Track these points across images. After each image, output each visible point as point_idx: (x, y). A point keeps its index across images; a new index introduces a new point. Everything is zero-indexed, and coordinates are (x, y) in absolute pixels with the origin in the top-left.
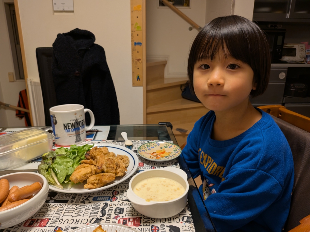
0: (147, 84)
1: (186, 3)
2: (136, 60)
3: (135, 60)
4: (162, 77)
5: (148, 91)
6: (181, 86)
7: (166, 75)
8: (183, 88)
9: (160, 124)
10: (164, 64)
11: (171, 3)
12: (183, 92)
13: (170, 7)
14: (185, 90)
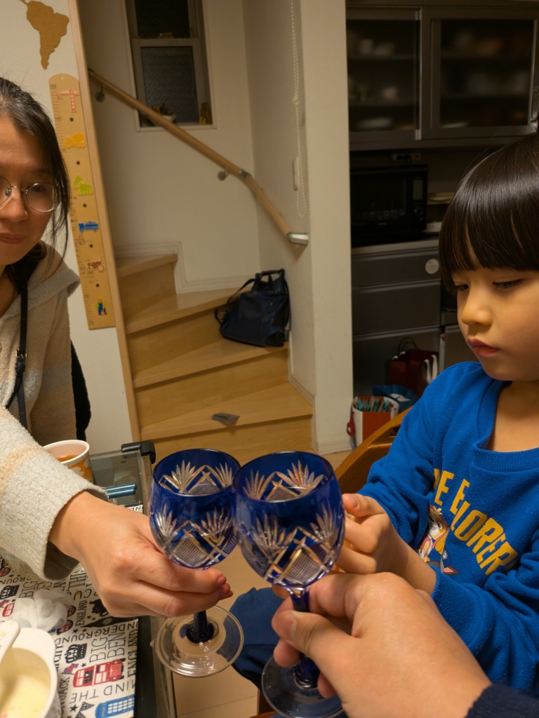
0: (127, 319)
1: (204, 116)
2: (89, 264)
3: (87, 267)
4: (170, 292)
5: (130, 338)
6: (216, 311)
7: (180, 288)
8: (221, 315)
10: (169, 264)
11: (167, 119)
12: (222, 324)
13: (166, 128)
14: (226, 318)
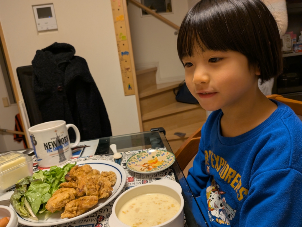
0: (139, 92)
1: (168, 9)
2: (125, 69)
4: (154, 83)
5: (141, 99)
6: (174, 90)
7: (158, 82)
8: (176, 91)
9: (152, 130)
10: (154, 71)
11: (153, 11)
12: (177, 96)
13: (153, 15)
14: (178, 93)
